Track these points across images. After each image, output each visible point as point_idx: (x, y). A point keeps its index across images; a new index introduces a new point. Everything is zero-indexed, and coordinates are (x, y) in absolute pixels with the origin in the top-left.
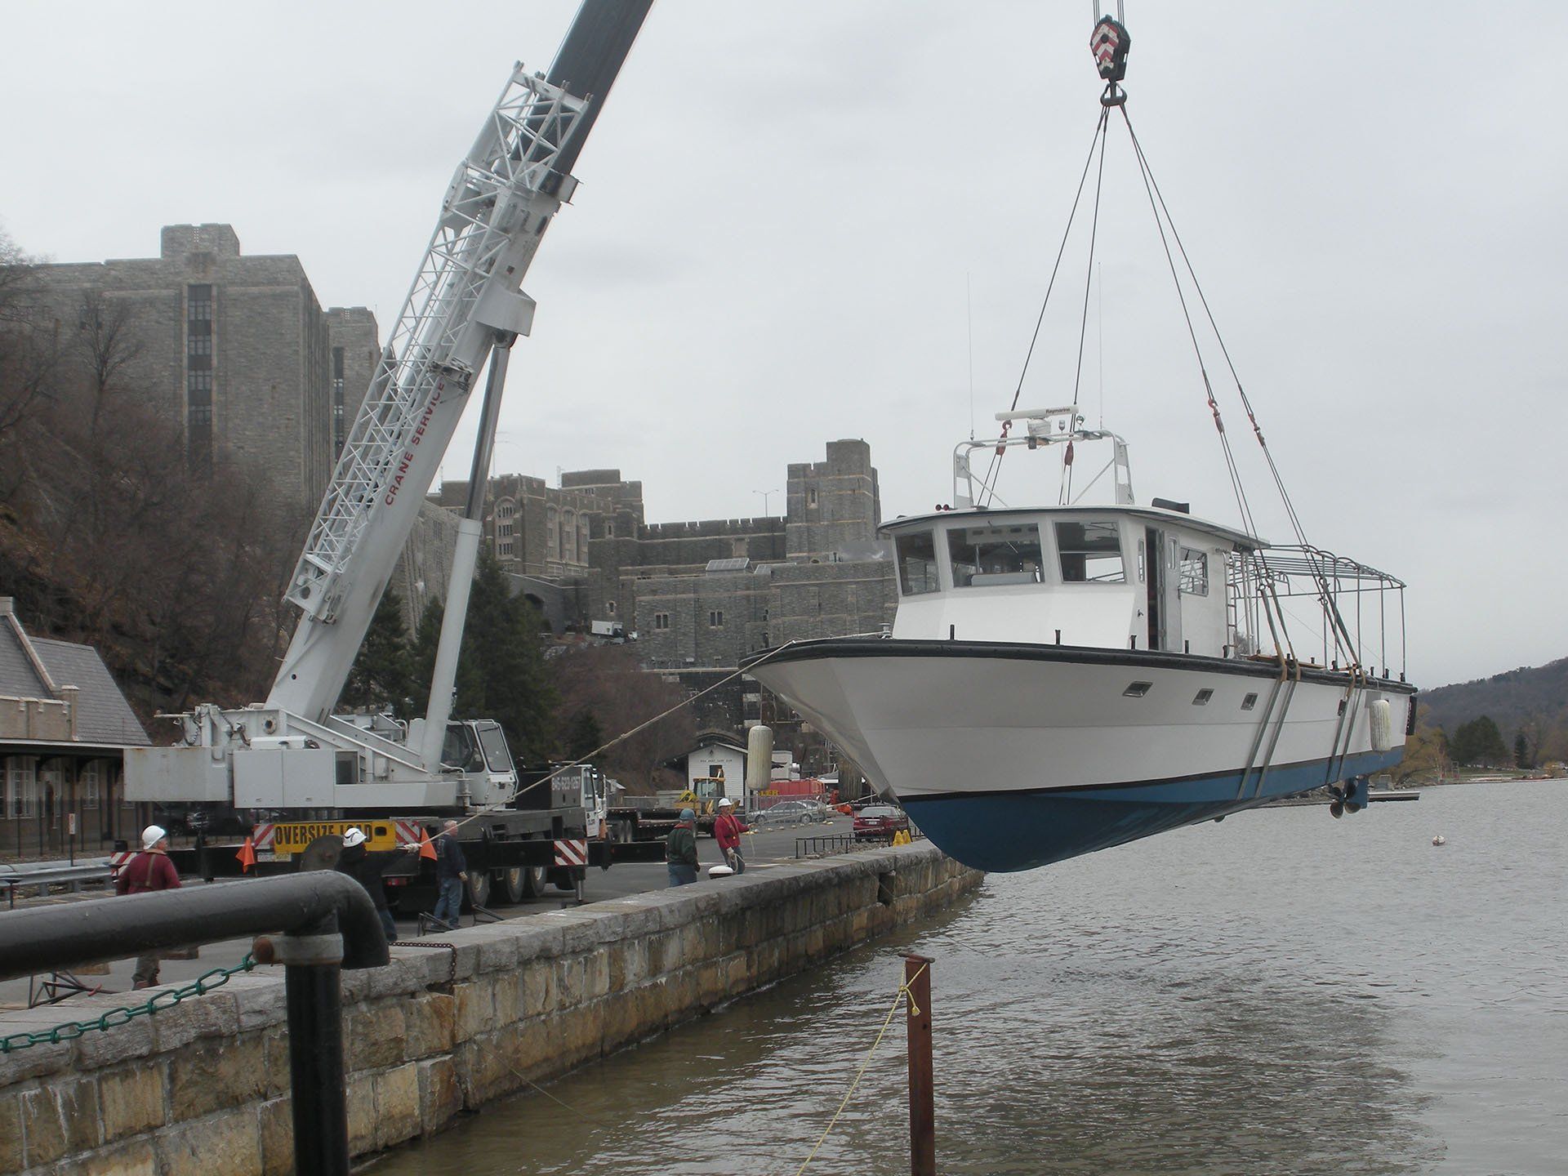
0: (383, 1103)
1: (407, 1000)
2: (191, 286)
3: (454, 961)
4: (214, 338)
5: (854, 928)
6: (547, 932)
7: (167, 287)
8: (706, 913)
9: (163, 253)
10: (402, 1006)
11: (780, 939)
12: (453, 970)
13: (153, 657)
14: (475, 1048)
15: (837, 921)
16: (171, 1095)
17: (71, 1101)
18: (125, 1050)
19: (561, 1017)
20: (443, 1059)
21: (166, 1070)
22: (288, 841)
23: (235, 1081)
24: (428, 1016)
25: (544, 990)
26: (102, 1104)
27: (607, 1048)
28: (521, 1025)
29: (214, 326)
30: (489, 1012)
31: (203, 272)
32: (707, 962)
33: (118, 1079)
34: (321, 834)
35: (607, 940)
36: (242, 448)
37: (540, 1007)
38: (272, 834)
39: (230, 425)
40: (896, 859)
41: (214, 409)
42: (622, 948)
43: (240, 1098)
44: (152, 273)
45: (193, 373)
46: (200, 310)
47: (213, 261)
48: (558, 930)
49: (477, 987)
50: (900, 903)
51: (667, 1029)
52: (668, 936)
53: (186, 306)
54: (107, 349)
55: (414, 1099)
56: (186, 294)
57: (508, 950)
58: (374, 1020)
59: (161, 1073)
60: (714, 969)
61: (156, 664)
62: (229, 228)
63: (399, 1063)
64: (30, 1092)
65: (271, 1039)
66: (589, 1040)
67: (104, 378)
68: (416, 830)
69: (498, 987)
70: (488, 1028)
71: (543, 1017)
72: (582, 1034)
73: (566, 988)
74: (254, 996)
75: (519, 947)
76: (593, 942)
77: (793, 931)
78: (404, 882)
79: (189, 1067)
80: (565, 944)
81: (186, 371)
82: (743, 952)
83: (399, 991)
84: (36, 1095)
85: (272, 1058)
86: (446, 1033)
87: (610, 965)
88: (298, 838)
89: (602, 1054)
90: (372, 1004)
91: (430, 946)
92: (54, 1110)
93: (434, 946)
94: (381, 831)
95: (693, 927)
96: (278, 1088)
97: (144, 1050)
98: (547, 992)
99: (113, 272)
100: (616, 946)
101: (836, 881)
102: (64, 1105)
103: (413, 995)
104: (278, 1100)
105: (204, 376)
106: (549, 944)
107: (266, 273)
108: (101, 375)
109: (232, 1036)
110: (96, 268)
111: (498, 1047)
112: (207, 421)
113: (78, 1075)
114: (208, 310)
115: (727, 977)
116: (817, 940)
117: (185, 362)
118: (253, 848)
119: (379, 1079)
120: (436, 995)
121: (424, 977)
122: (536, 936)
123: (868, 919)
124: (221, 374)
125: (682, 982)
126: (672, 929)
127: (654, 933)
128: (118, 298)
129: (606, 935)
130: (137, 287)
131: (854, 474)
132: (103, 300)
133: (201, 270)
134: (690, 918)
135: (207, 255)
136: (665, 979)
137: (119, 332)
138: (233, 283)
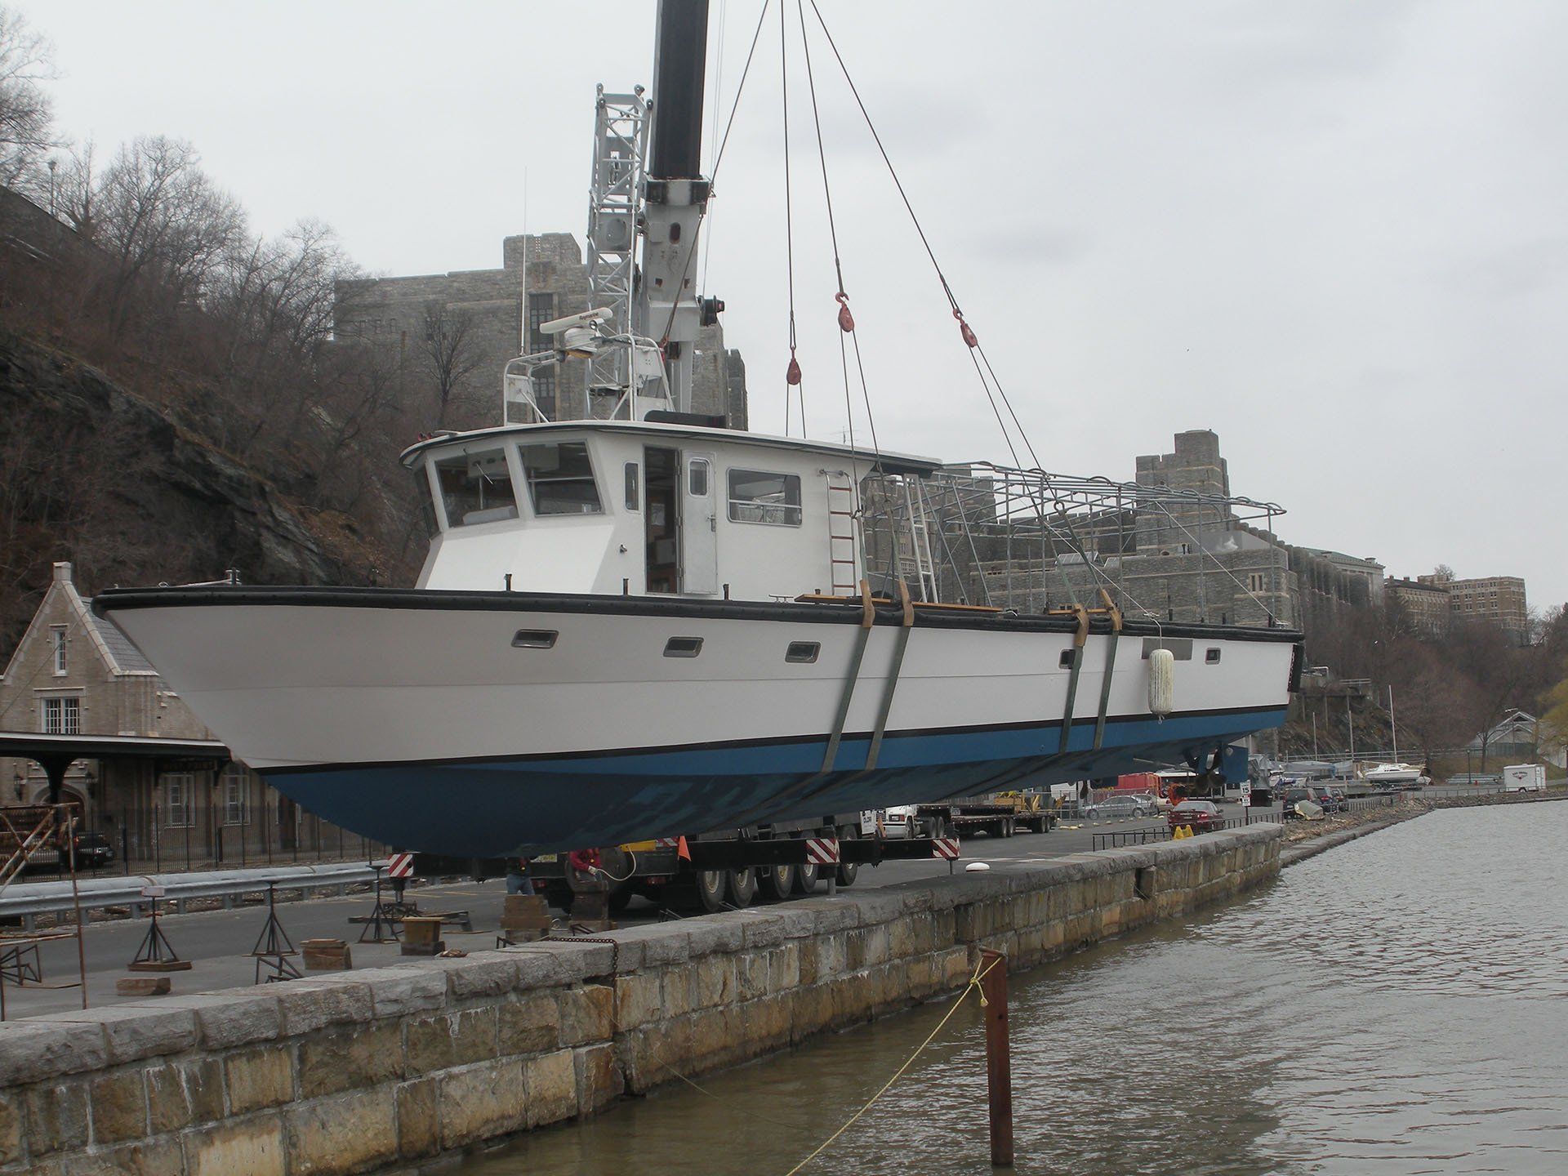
0: (533, 1086)
1: (561, 992)
2: (530, 296)
3: (616, 955)
5: (1104, 923)
6: (724, 931)
7: (505, 297)
8: (917, 909)
9: (505, 263)
10: (556, 998)
11: (1010, 934)
12: (615, 964)
14: (641, 1036)
15: (1081, 916)
16: (301, 1074)
17: (195, 1077)
18: (250, 1033)
19: (742, 1008)
20: (601, 1046)
21: (295, 1052)
23: (369, 1063)
24: (585, 1005)
25: (721, 983)
26: (227, 1080)
27: (796, 1038)
28: (695, 1016)
30: (657, 1003)
31: (544, 281)
32: (919, 955)
33: (244, 1059)
35: (797, 935)
37: (716, 998)
40: (1155, 855)
42: (814, 944)
43: (374, 1079)
44: (495, 284)
47: (554, 270)
48: (737, 928)
49: (642, 979)
50: (1162, 899)
51: (870, 1021)
52: (870, 932)
55: (569, 1082)
56: (525, 303)
57: (677, 945)
58: (523, 1010)
59: (290, 1054)
60: (927, 964)
63: (554, 1049)
64: (154, 1068)
65: (409, 1025)
66: (775, 1030)
67: (447, 387)
69: (666, 981)
70: (655, 1018)
71: (721, 1008)
72: (767, 1024)
73: (747, 981)
74: (390, 987)
75: (690, 943)
76: (777, 938)
77: (1026, 926)
79: (320, 1049)
80: (745, 939)
81: (529, 379)
82: (964, 947)
83: (553, 983)
84: (160, 1071)
85: (410, 1043)
86: (605, 1022)
87: (800, 959)
89: (792, 1043)
90: (522, 995)
91: (595, 942)
92: (179, 1086)
93: (598, 941)
95: (900, 923)
96: (418, 1071)
97: (271, 1034)
98: (725, 984)
99: (455, 284)
100: (809, 942)
101: (1078, 877)
102: (188, 1081)
103: (569, 986)
104: (416, 1081)
106: (725, 940)
108: (444, 385)
109: (367, 1023)
110: (441, 280)
111: (666, 1035)
113: (204, 1055)
115: (944, 971)
116: (1057, 933)
119: (529, 1064)
120: (596, 986)
121: (579, 969)
122: (711, 932)
123: (1120, 913)
124: (564, 381)
125: (888, 977)
126: (875, 925)
127: (851, 928)
128: (460, 310)
129: (794, 930)
130: (480, 298)
131: (1203, 465)
132: (446, 312)
133: (541, 279)
134: (897, 915)
135: (546, 265)
136: (867, 972)
137: (461, 343)
138: (574, 291)
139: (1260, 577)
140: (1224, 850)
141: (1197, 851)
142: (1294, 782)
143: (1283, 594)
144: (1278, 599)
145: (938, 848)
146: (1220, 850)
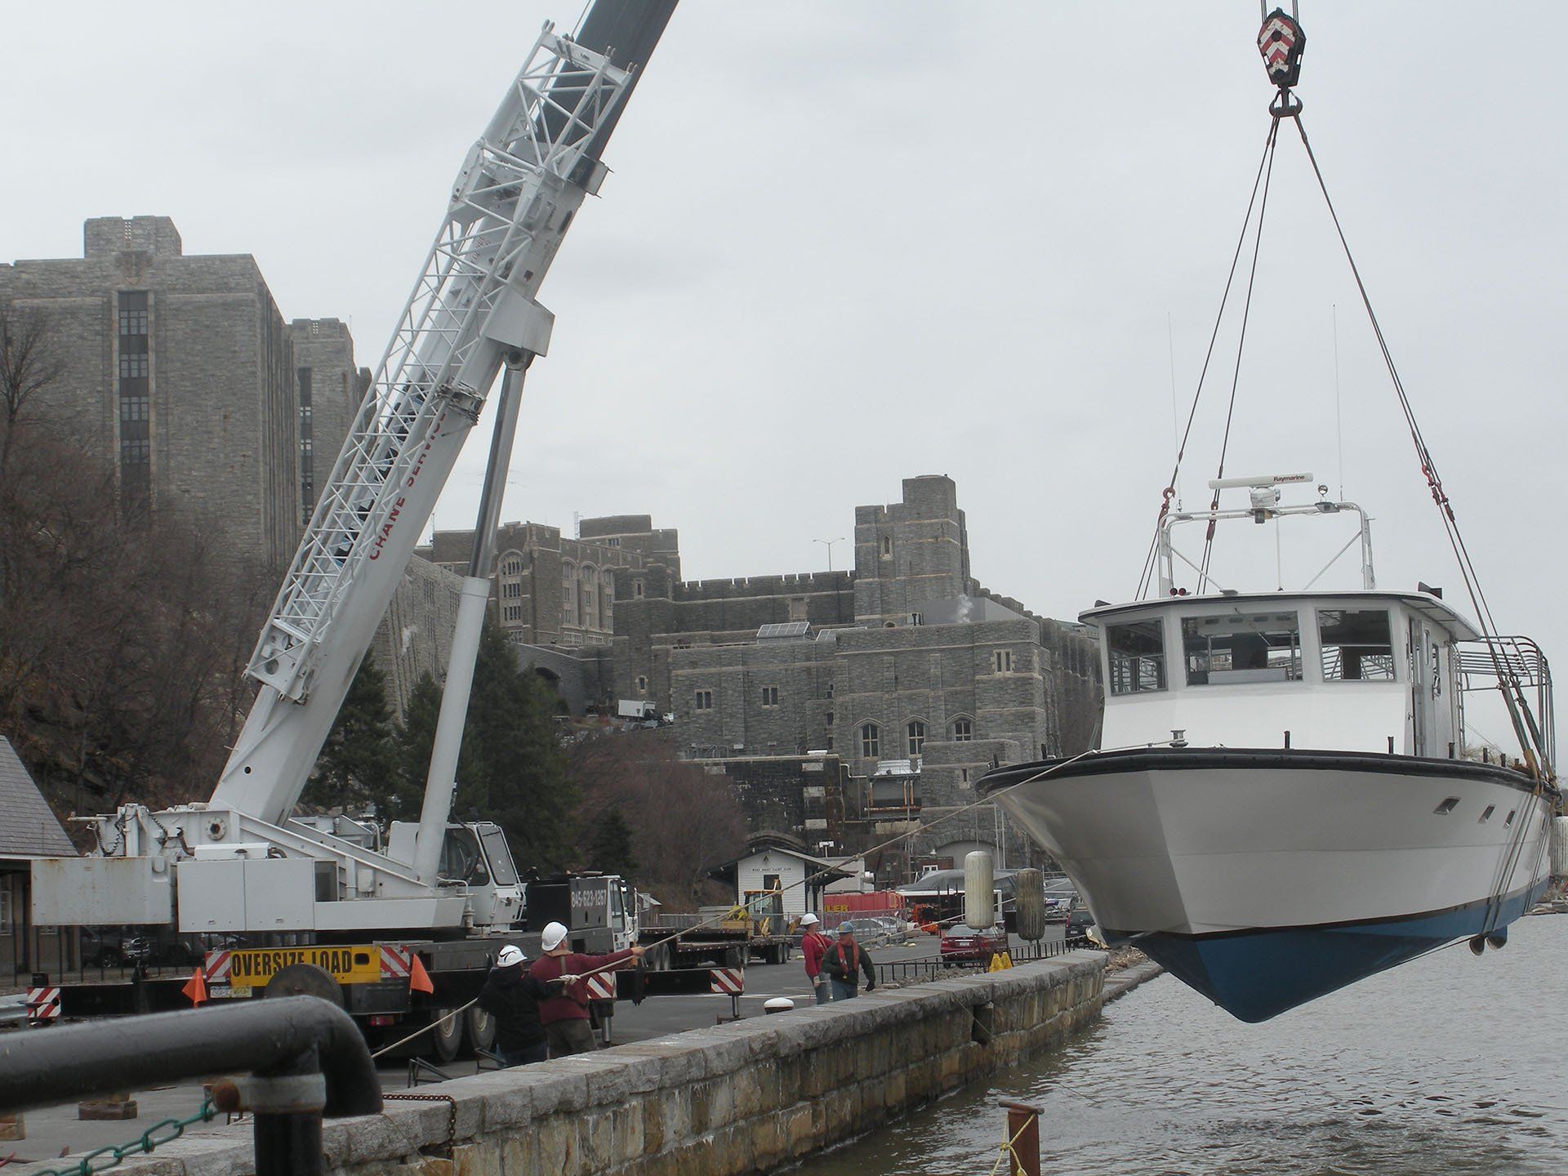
1: (395, 1166)
2: (121, 293)
3: (453, 1116)
4: (152, 356)
5: (944, 1073)
6: (567, 1081)
7: (93, 293)
8: (762, 1056)
9: (86, 252)
10: (389, 1173)
11: (853, 1088)
12: (452, 1128)
13: (79, 750)
15: (921, 1064)
22: (248, 973)
25: (564, 1153)
29: (151, 343)
31: (137, 275)
32: (764, 1114)
34: (289, 963)
35: (641, 1090)
36: (188, 491)
38: (228, 963)
39: (172, 463)
40: (993, 987)
41: (152, 443)
42: (659, 1099)
44: (72, 277)
45: (126, 400)
46: (134, 322)
47: (149, 263)
48: (581, 1079)
49: (481, 1148)
50: (999, 1043)
52: (714, 1084)
53: (116, 317)
54: (18, 370)
56: (115, 303)
57: (520, 1103)
60: (772, 1125)
61: (83, 757)
62: (168, 220)
67: (15, 406)
68: (405, 957)
69: (507, 1149)
73: (591, 1150)
74: (206, 1163)
75: (532, 1100)
76: (623, 1093)
77: (868, 1078)
78: (391, 1021)
80: (589, 1096)
81: (116, 397)
82: (808, 1103)
83: (386, 1155)
87: (644, 1122)
88: (260, 968)
90: (352, 1171)
91: (424, 1098)
93: (428, 1099)
94: (363, 959)
95: (745, 1073)
98: (568, 1154)
100: (653, 1098)
101: (920, 1015)
105: (140, 404)
106: (569, 1095)
107: (215, 277)
108: (11, 403)
110: (3, 270)
112: (144, 458)
114: (143, 322)
115: (789, 1134)
116: (899, 1087)
117: (116, 386)
118: (205, 981)
120: (431, 1159)
121: (416, 1136)
122: (553, 1086)
123: (960, 1062)
124: (160, 401)
125: (733, 1142)
126: (720, 1076)
127: (698, 1081)
128: (32, 308)
129: (639, 1083)
130: (55, 294)
131: (937, 517)
132: (14, 311)
133: (134, 273)
134: (742, 1063)
135: (141, 255)
136: (712, 1137)
137: (33, 350)
138: (174, 289)
139: (1008, 654)
140: (1058, 983)
141: (1034, 983)
142: (1056, 903)
143: (1036, 675)
144: (1028, 682)
145: (717, 981)
146: (1055, 982)
